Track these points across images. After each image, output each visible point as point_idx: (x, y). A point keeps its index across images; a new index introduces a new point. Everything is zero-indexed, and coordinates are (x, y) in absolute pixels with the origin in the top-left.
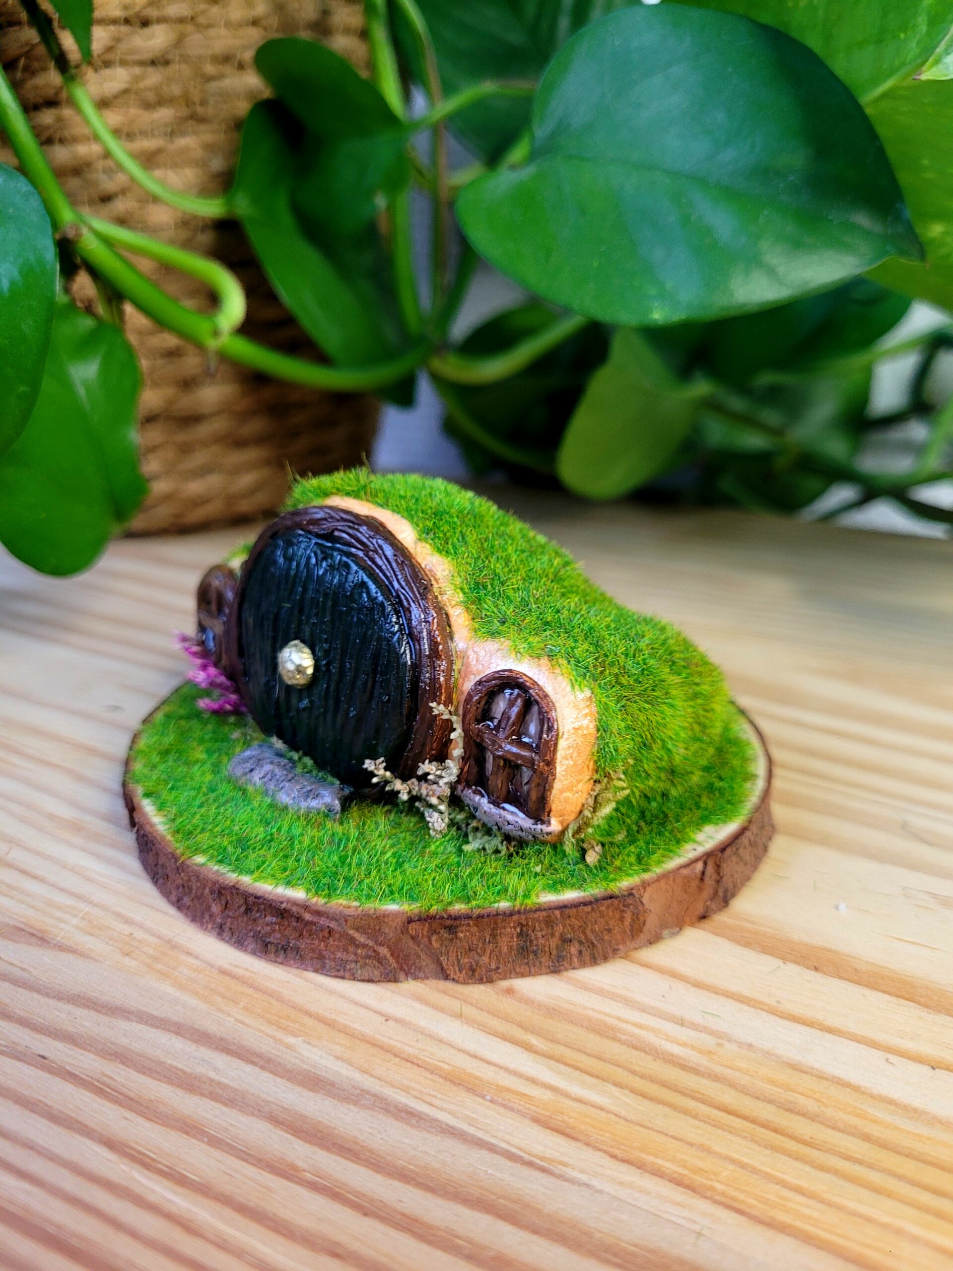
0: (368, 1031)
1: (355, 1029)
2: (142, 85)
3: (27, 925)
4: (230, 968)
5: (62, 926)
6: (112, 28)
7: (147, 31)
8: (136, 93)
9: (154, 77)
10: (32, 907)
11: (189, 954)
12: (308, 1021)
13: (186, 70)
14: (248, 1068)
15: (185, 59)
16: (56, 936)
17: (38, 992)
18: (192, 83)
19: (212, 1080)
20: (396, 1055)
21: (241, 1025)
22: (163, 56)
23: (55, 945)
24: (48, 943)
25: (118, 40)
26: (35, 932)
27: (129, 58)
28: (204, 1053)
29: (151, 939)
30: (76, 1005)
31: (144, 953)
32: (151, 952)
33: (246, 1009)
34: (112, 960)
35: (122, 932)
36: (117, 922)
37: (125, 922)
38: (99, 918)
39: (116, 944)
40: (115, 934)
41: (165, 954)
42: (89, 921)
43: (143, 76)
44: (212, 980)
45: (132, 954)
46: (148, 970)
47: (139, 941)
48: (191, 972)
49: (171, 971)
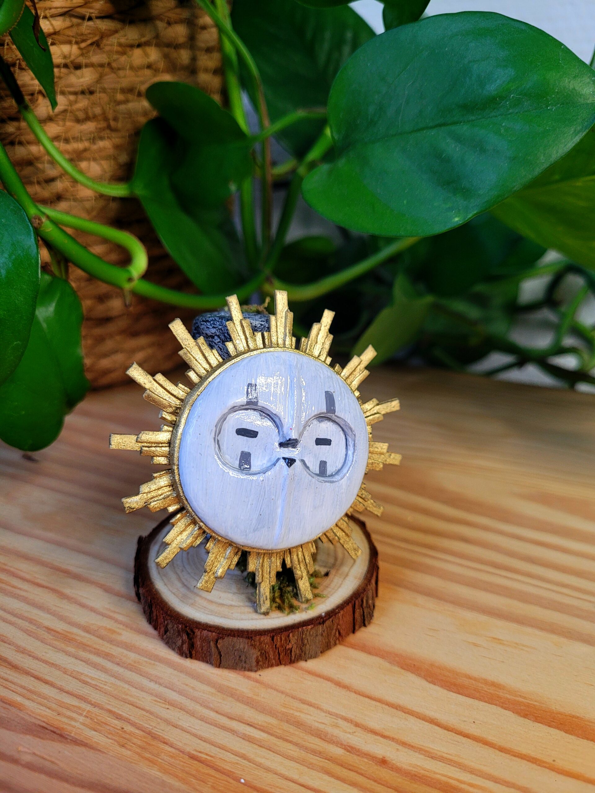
2: (75, 107)
3: (47, 724)
4: (195, 753)
5: (73, 723)
7: (78, 72)
8: (71, 112)
9: (83, 103)
10: (49, 708)
11: (165, 743)
13: (104, 97)
15: (104, 90)
16: (71, 733)
17: (66, 781)
18: (108, 106)
22: (88, 89)
23: (71, 740)
24: (66, 739)
26: (55, 730)
29: (137, 731)
31: (134, 744)
32: (139, 743)
34: (113, 752)
35: (116, 727)
36: (111, 718)
37: (117, 718)
38: (98, 716)
39: (114, 738)
40: (112, 729)
41: (149, 744)
42: (91, 718)
43: (76, 102)
44: (185, 764)
45: (126, 745)
46: (140, 758)
47: (129, 734)
48: (170, 759)
49: (156, 758)
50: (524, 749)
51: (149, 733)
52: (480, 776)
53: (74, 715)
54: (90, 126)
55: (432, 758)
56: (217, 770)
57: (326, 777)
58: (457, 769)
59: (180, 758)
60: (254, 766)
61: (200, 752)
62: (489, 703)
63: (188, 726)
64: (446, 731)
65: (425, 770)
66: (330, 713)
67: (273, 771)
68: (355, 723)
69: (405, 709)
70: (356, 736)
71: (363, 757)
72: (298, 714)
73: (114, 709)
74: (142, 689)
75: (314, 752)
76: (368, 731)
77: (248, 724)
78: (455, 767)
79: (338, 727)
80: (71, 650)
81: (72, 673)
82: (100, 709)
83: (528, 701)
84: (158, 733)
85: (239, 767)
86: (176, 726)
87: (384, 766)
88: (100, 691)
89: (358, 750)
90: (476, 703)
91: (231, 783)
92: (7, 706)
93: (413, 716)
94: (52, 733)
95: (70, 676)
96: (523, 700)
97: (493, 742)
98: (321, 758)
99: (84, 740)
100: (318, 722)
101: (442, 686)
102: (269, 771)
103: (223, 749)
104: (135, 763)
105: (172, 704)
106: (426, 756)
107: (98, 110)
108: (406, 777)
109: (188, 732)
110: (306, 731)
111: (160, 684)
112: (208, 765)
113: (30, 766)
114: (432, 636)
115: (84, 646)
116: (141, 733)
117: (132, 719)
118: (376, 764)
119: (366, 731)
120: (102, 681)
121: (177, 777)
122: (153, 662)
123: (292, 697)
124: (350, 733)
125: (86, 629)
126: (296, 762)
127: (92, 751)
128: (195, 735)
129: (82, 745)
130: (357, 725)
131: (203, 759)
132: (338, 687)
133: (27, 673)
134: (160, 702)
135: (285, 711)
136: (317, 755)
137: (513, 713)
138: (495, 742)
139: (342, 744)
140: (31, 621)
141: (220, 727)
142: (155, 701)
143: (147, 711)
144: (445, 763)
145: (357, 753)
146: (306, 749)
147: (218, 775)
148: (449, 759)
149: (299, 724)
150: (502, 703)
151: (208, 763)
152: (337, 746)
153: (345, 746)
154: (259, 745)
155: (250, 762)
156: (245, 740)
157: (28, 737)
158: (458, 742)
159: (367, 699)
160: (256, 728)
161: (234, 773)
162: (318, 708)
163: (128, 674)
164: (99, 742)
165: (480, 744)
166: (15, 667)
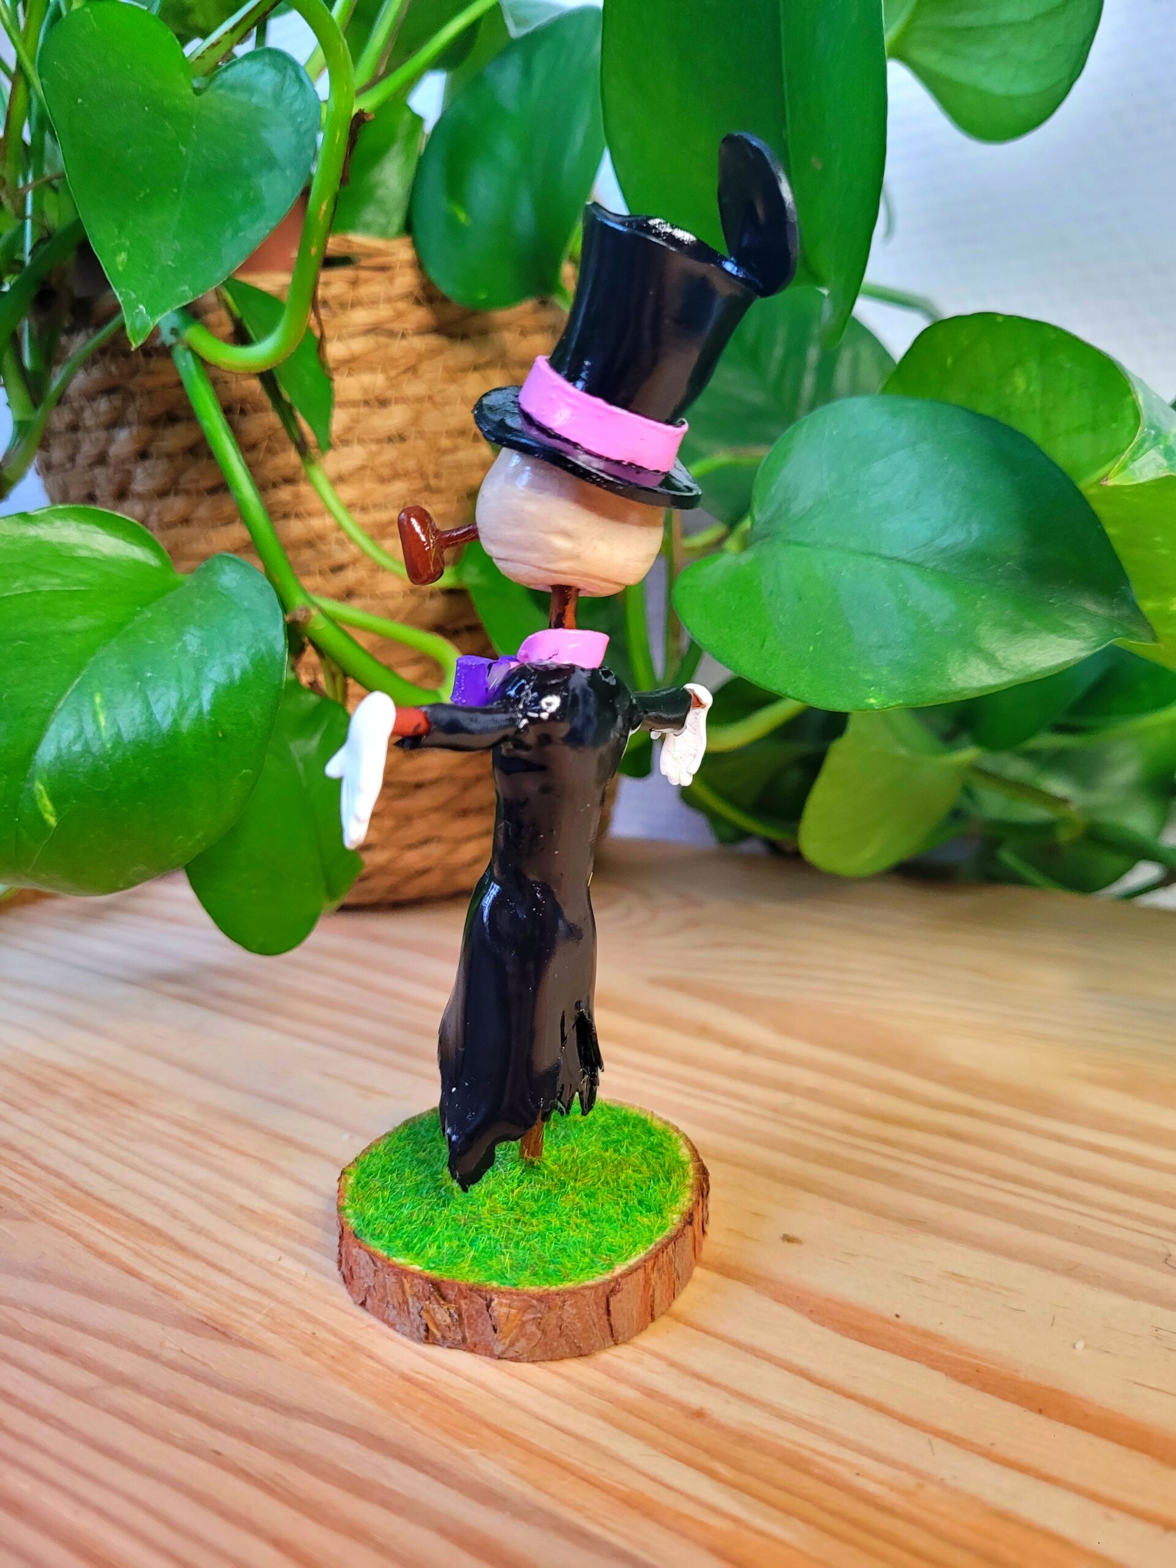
0: (546, 1446)
1: (534, 1444)
2: (378, 461)
3: (210, 1319)
4: (411, 1373)
5: (245, 1321)
6: (353, 411)
7: (384, 412)
8: (372, 469)
9: (390, 453)
10: (217, 1301)
11: (370, 1357)
12: (485, 1431)
13: (421, 445)
14: (421, 1477)
15: (421, 434)
16: (239, 1332)
17: (218, 1387)
18: (427, 457)
19: (383, 1488)
20: (573, 1473)
21: (416, 1433)
22: (400, 433)
23: (238, 1341)
24: (231, 1338)
25: (356, 421)
26: (218, 1327)
27: (365, 437)
28: (378, 1458)
29: (333, 1339)
30: (254, 1403)
31: (325, 1353)
32: (333, 1353)
33: (424, 1417)
34: (293, 1360)
35: (305, 1331)
36: (301, 1320)
37: (309, 1321)
38: (283, 1315)
39: (298, 1343)
40: (297, 1332)
41: (346, 1356)
42: (272, 1318)
43: (379, 453)
45: (312, 1354)
46: (328, 1371)
47: (321, 1341)
48: (371, 1376)
49: (351, 1373)
51: (351, 1343)
53: (251, 1313)
56: (437, 1396)
57: (600, 1423)
58: (819, 1437)
59: (386, 1377)
60: (494, 1397)
61: (418, 1373)
65: (765, 1433)
67: (521, 1407)
70: (667, 1378)
71: (667, 1405)
73: (307, 1310)
75: (592, 1392)
76: (687, 1373)
82: (289, 1308)
83: (979, 1362)
85: (469, 1395)
87: (698, 1420)
88: (295, 1286)
89: (663, 1396)
91: (452, 1414)
92: (161, 1294)
93: (771, 1362)
94: (213, 1330)
96: (971, 1360)
98: (599, 1398)
99: (255, 1342)
107: (411, 464)
108: (728, 1437)
113: (173, 1366)
114: (843, 1262)
116: (340, 1342)
118: (685, 1415)
121: (374, 1398)
126: (561, 1400)
127: (264, 1356)
129: (252, 1348)
131: (420, 1381)
133: (197, 1257)
139: (640, 1386)
140: (220, 1196)
145: (662, 1400)
147: (435, 1402)
148: (809, 1423)
150: (932, 1360)
151: (425, 1387)
152: (632, 1387)
153: (645, 1388)
155: (489, 1392)
157: (179, 1331)
158: (834, 1403)
161: (460, 1403)
164: (275, 1345)
166: (182, 1249)
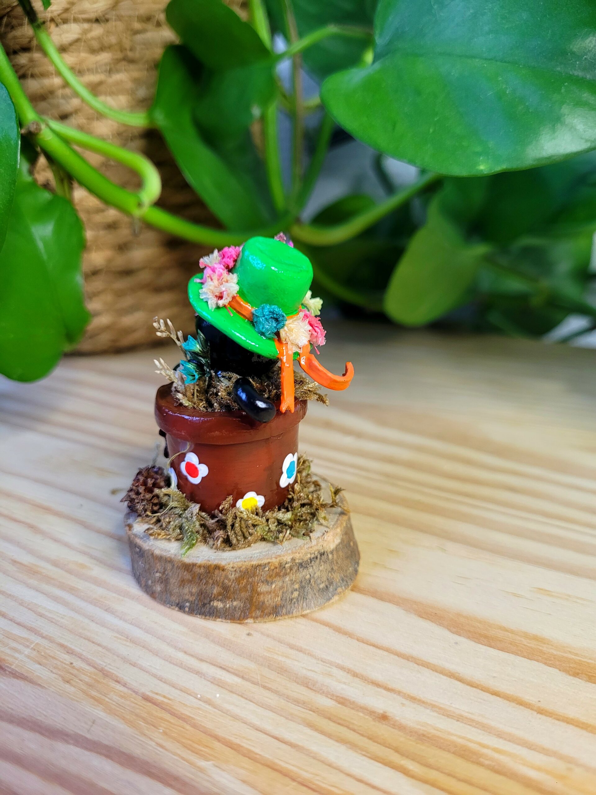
0: (267, 755)
1: (257, 754)
2: (90, 36)
4: (150, 694)
5: (17, 655)
8: (85, 41)
9: (97, 31)
11: (118, 682)
12: (217, 745)
13: (120, 26)
15: (119, 18)
16: (11, 665)
18: (125, 35)
21: (160, 749)
22: (104, 16)
23: (10, 672)
24: (5, 670)
25: (72, 4)
27: (80, 17)
29: (88, 668)
31: (82, 681)
32: (87, 679)
33: (165, 733)
34: (55, 687)
35: (65, 661)
36: (61, 652)
37: (68, 653)
38: (47, 649)
39: (59, 673)
40: (59, 663)
41: (98, 682)
42: (38, 651)
43: (90, 30)
44: (137, 706)
45: (71, 681)
46: (84, 696)
47: (78, 670)
48: (119, 699)
49: (103, 697)
50: (571, 713)
51: (102, 670)
52: (509, 741)
53: (20, 647)
54: (105, 57)
55: (448, 716)
56: (173, 714)
57: (308, 731)
58: (480, 731)
59: (131, 699)
60: (220, 712)
61: (157, 694)
62: (528, 658)
63: (149, 665)
64: (469, 687)
65: (437, 730)
66: (323, 661)
67: (242, 719)
68: (353, 673)
69: (419, 660)
70: (353, 687)
71: (358, 710)
72: (283, 659)
73: (66, 643)
74: (103, 624)
75: (297, 702)
76: (368, 682)
77: (221, 667)
78: (478, 728)
79: (331, 675)
80: (33, 582)
81: (28, 605)
82: (52, 642)
83: (580, 658)
84: (110, 670)
85: (201, 712)
86: (134, 665)
87: (384, 722)
88: (56, 624)
89: (353, 703)
90: (512, 657)
91: (187, 730)
93: (428, 668)
95: (26, 607)
96: (573, 657)
97: (531, 702)
98: (303, 708)
99: (24, 673)
100: (306, 669)
101: (468, 638)
102: (236, 719)
103: (184, 692)
104: (77, 701)
105: (134, 642)
106: (440, 714)
108: (411, 736)
109: (147, 672)
110: (290, 679)
111: (125, 621)
112: (162, 708)
114: (461, 584)
115: (48, 579)
116: (93, 670)
117: (85, 654)
118: (373, 719)
119: (366, 682)
120: (61, 614)
121: (124, 718)
122: (121, 598)
123: (279, 641)
124: (345, 683)
125: (55, 564)
126: (271, 711)
127: (31, 684)
128: (155, 676)
129: (21, 678)
130: (355, 675)
131: (159, 701)
132: (337, 633)
134: (120, 639)
135: (268, 655)
136: (300, 705)
137: (560, 670)
138: (534, 703)
139: (333, 695)
141: (187, 668)
142: (115, 637)
143: (104, 648)
144: (465, 723)
145: (351, 706)
146: (288, 698)
147: (173, 720)
148: (470, 719)
149: (282, 670)
150: (546, 659)
151: (164, 706)
152: (327, 697)
153: (338, 697)
154: (229, 691)
155: (215, 708)
156: (214, 684)
158: (484, 700)
159: (371, 648)
160: (228, 671)
161: (193, 718)
162: (310, 655)
163: (91, 609)
164: (42, 676)
165: (513, 704)
